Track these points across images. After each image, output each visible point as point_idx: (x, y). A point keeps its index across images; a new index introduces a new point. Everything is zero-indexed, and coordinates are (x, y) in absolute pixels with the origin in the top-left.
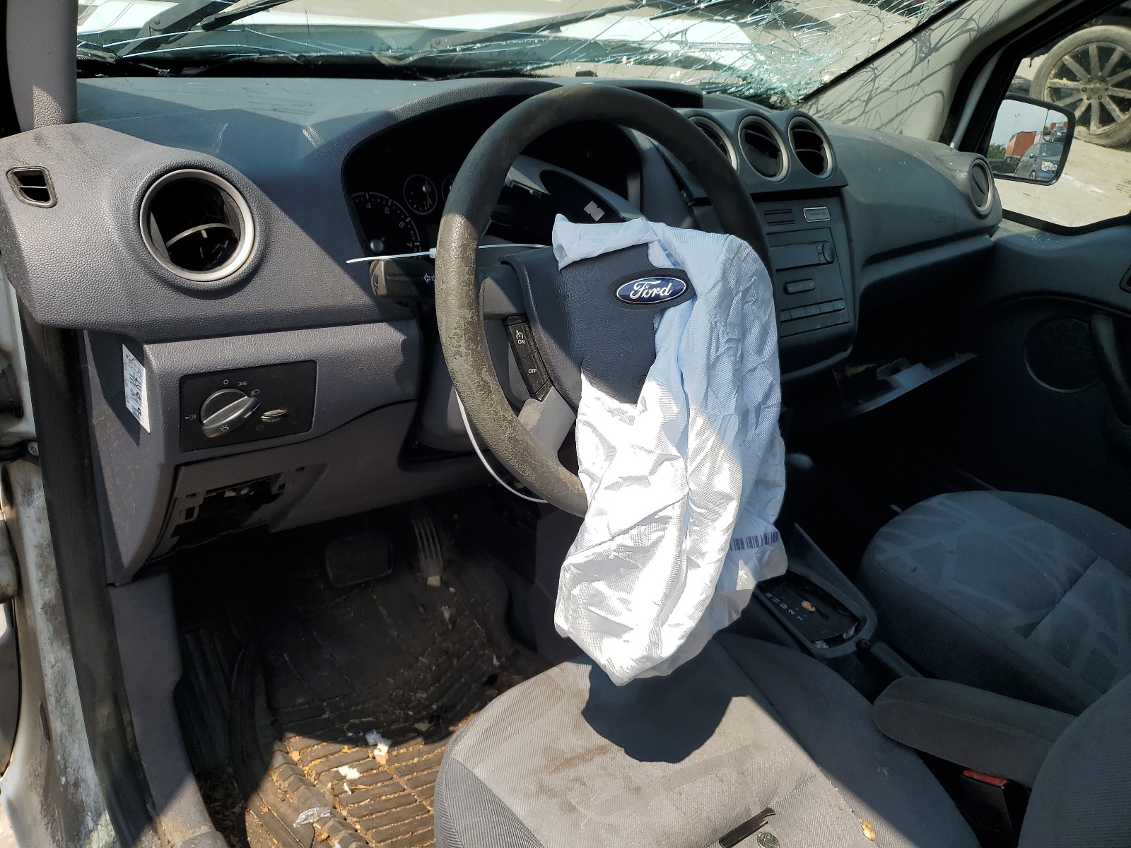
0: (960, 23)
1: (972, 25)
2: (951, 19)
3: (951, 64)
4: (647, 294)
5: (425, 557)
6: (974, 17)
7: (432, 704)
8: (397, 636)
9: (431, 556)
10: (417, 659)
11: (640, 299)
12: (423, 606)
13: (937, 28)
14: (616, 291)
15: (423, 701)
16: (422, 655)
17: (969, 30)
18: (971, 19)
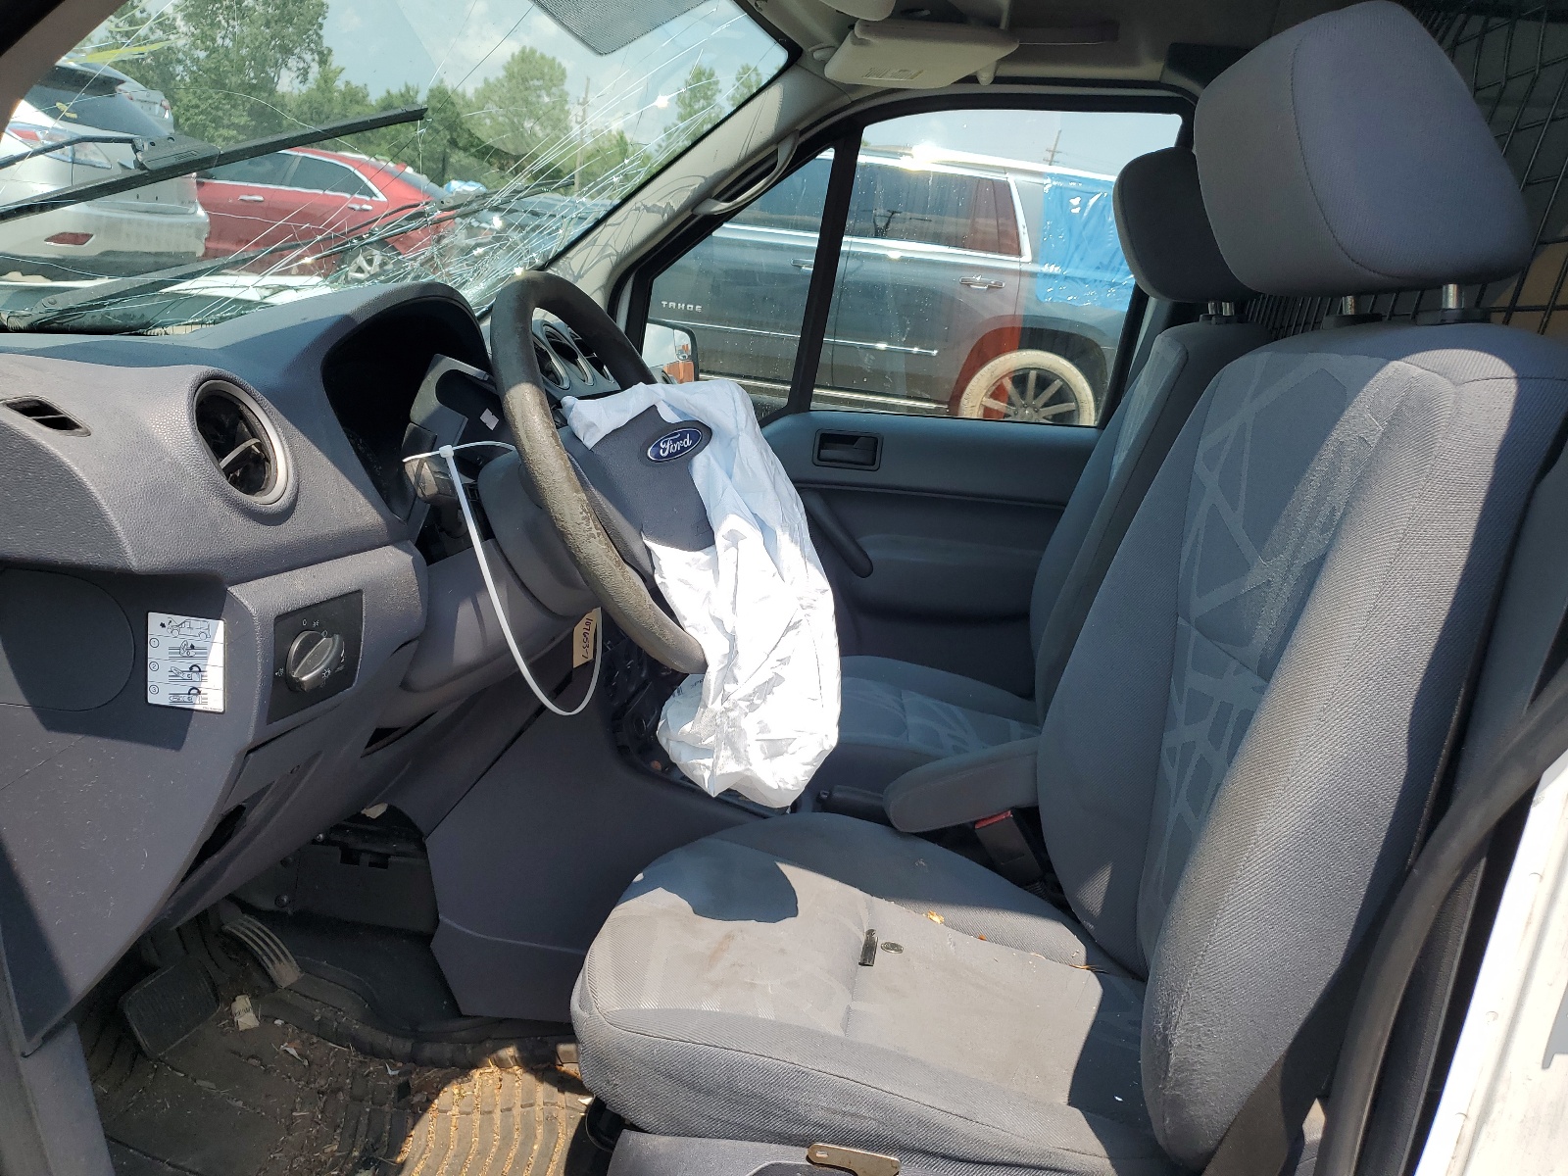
0: (596, 249)
1: (610, 251)
2: (586, 247)
3: (599, 288)
4: (674, 447)
5: (272, 961)
6: (610, 242)
7: (351, 1152)
8: (244, 1104)
9: (280, 960)
10: (293, 1119)
11: (670, 455)
12: (253, 1057)
13: (575, 255)
14: (647, 453)
15: (338, 1154)
16: (294, 1110)
17: (609, 255)
18: (606, 245)
